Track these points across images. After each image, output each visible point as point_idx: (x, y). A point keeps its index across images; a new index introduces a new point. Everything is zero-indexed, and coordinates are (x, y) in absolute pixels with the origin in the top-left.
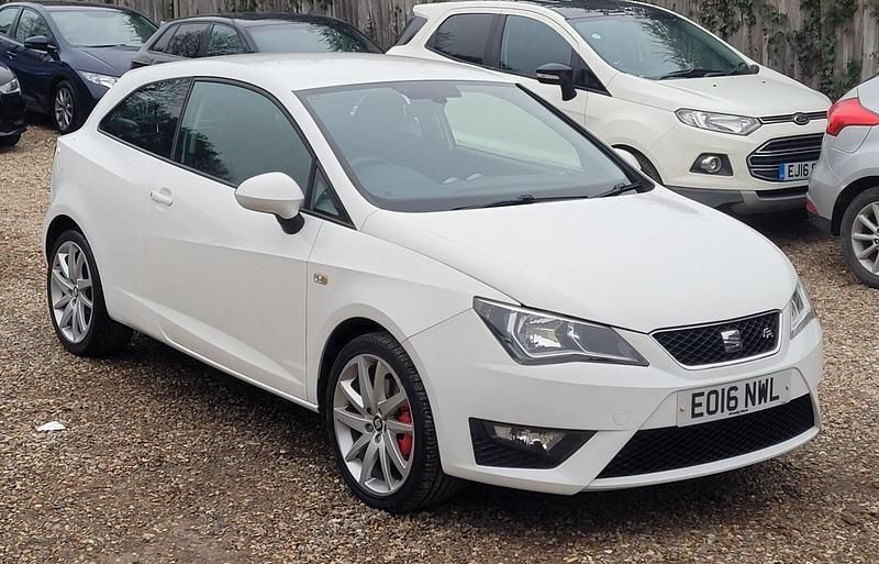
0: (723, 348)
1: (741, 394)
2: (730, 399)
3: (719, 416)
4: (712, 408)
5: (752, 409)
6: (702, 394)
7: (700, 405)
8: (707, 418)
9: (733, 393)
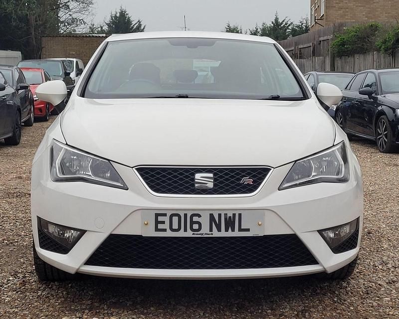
0: (193, 185)
1: (205, 221)
2: (192, 223)
3: (181, 234)
4: (175, 226)
5: (216, 234)
6: (165, 215)
7: (163, 222)
8: (169, 234)
9: (195, 219)
